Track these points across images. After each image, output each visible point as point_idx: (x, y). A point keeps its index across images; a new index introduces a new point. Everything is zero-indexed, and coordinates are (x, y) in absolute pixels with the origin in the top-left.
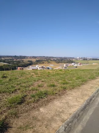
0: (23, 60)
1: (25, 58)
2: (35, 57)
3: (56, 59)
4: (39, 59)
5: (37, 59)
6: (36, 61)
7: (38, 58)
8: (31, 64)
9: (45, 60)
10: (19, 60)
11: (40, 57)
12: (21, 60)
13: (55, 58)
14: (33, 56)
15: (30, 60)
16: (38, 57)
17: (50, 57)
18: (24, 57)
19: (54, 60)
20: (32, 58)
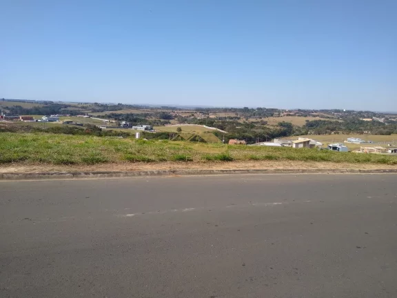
0: (265, 119)
1: (272, 115)
2: (304, 113)
3: (382, 120)
4: (318, 118)
5: (311, 119)
6: (305, 123)
7: (315, 116)
8: (286, 131)
9: (340, 121)
10: (254, 120)
11: (322, 111)
12: (259, 120)
13: (381, 115)
14: (299, 110)
15: (287, 120)
16: (316, 111)
17: (360, 113)
18: (271, 112)
19: (374, 122)
20: (294, 115)
